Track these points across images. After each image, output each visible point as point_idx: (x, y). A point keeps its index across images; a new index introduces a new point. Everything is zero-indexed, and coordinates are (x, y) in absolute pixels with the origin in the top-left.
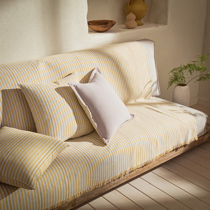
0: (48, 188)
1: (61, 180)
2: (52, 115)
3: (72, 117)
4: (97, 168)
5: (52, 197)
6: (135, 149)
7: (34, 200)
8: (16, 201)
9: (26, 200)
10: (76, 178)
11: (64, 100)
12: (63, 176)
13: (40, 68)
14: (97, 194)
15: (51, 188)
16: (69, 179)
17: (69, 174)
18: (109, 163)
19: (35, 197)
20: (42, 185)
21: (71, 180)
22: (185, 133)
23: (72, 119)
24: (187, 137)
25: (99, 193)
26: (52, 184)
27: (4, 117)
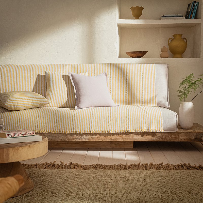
0: (24, 117)
1: (34, 116)
2: (53, 88)
3: (65, 92)
4: (60, 118)
5: (26, 123)
6: (94, 117)
7: (15, 121)
8: (5, 117)
9: (10, 119)
10: (44, 119)
11: (64, 82)
12: (36, 114)
13: (66, 68)
14: (62, 140)
15: (26, 119)
16: (39, 118)
17: (40, 115)
18: (70, 118)
19: (16, 119)
20: (22, 115)
21: (40, 119)
22: (148, 122)
23: (64, 93)
24: (150, 125)
25: (64, 140)
26: (28, 116)
27: (34, 89)
